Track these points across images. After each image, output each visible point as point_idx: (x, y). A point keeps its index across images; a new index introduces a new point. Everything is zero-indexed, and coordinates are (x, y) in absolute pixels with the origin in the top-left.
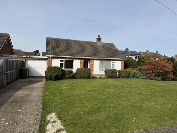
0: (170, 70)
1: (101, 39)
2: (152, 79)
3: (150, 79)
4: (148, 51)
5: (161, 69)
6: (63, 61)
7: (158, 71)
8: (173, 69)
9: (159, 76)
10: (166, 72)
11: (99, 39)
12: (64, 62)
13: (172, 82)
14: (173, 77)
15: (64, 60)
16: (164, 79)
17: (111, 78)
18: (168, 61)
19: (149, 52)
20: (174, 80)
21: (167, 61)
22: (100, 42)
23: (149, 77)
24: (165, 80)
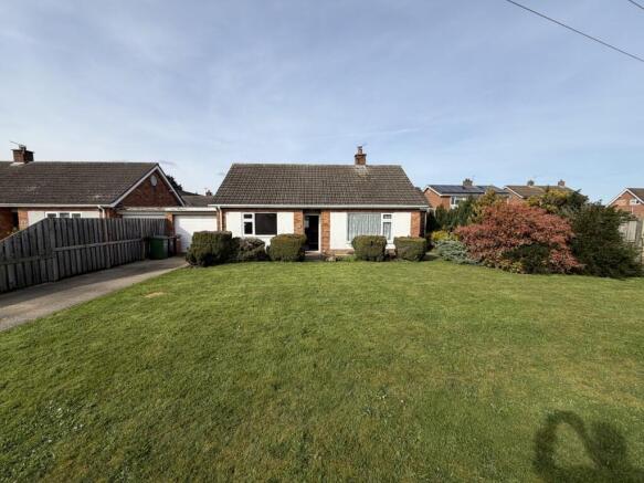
0: (560, 238)
1: (364, 155)
2: (493, 266)
3: (486, 265)
4: (531, 183)
5: (527, 235)
6: (250, 216)
7: (512, 240)
8: (572, 235)
9: (516, 257)
10: (542, 244)
11: (360, 158)
12: (252, 220)
13: (568, 277)
14: (570, 261)
15: (253, 214)
16: (531, 269)
17: (368, 260)
18: (559, 206)
19: (536, 184)
20: (574, 271)
21: (554, 208)
22: (364, 164)
23: (483, 258)
24: (539, 272)
